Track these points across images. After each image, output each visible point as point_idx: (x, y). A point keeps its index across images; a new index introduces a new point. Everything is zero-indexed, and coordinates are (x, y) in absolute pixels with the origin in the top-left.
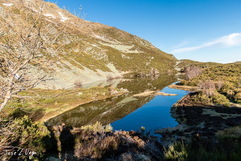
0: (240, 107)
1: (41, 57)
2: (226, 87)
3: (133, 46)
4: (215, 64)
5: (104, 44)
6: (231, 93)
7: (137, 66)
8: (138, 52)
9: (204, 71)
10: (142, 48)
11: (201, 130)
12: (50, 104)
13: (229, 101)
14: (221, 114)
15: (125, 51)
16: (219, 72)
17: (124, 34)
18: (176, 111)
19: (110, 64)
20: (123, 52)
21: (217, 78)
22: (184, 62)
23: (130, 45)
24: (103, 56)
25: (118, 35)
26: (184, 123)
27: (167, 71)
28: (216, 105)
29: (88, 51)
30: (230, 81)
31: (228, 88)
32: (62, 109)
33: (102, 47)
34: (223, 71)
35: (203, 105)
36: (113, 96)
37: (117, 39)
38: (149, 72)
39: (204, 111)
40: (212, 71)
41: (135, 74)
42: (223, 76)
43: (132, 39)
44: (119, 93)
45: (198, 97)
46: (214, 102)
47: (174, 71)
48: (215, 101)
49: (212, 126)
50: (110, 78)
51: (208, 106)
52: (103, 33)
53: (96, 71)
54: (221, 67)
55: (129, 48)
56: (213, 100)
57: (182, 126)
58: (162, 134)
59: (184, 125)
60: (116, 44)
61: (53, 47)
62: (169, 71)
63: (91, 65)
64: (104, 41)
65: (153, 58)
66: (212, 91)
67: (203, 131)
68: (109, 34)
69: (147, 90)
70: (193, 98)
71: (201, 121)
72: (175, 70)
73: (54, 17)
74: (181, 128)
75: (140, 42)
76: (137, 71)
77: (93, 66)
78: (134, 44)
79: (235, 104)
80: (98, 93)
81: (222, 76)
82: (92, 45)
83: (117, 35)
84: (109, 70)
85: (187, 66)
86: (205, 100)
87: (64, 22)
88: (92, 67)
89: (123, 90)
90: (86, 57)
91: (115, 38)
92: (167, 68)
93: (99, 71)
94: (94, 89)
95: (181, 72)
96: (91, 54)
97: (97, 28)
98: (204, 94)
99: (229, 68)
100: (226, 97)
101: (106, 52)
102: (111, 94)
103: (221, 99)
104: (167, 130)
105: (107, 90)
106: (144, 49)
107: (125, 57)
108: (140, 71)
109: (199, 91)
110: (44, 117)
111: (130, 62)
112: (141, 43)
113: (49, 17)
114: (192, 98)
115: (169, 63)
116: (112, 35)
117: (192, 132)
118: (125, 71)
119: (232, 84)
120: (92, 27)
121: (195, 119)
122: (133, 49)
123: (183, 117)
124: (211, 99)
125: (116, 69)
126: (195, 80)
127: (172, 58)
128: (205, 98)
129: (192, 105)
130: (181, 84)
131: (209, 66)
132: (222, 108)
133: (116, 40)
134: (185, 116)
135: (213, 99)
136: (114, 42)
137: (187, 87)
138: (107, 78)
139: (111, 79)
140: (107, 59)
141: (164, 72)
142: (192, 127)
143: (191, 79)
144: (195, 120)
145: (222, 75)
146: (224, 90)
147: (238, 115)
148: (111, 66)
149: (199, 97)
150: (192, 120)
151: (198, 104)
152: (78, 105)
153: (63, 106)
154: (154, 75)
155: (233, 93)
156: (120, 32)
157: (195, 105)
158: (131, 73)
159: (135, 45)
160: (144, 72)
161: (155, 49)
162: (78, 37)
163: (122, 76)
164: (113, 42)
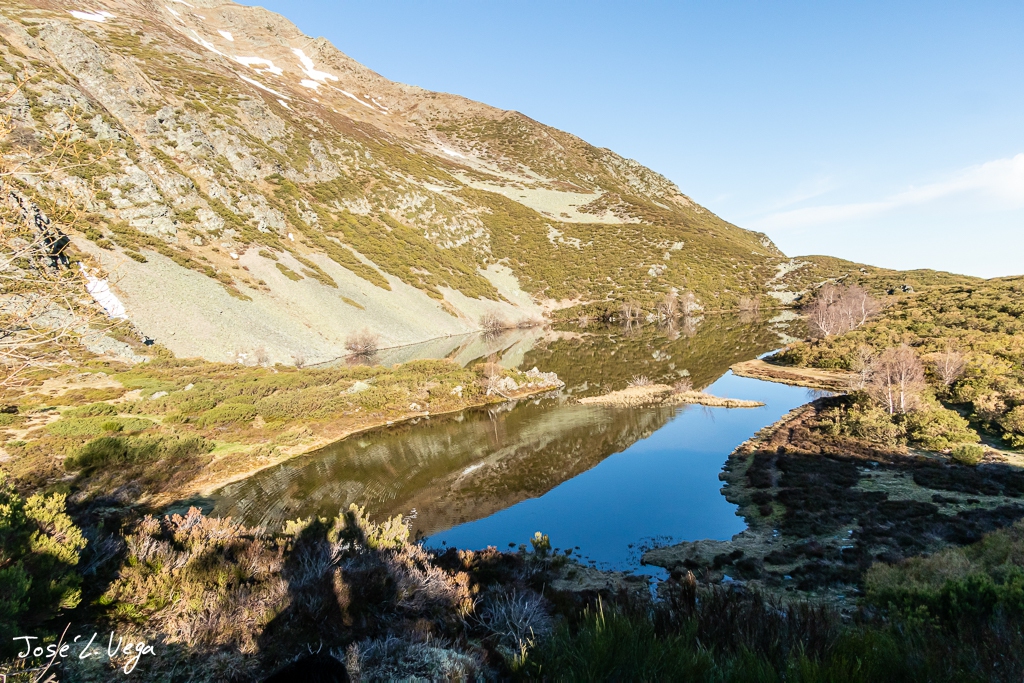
0: (1020, 468)
1: (217, 233)
2: (976, 378)
3: (598, 194)
4: (945, 277)
5: (477, 185)
6: (991, 406)
7: (609, 279)
8: (617, 221)
9: (893, 306)
10: (634, 205)
11: (837, 558)
12: (234, 424)
13: (979, 439)
14: (935, 492)
15: (564, 215)
16: (955, 314)
17: (561, 143)
18: (748, 474)
19: (497, 267)
20: (553, 219)
21: (941, 340)
22: (810, 269)
23: (584, 191)
24: (469, 233)
25: (536, 147)
26: (771, 525)
27: (735, 304)
28: (919, 454)
29: (409, 211)
30: (997, 353)
31: (985, 382)
32: (280, 447)
33: (467, 194)
34: (972, 308)
35: (865, 450)
36: (497, 400)
37: (533, 163)
38: (659, 303)
39: (864, 477)
40: (925, 309)
41: (602, 313)
42: (970, 329)
43: (595, 165)
44: (522, 390)
45: (849, 416)
46: (911, 442)
47: (768, 304)
48: (916, 435)
49: (885, 543)
50: (493, 325)
51: (886, 456)
52: (472, 139)
53: (438, 296)
54: (969, 291)
55: (581, 204)
56: (911, 435)
57: (759, 537)
58: (671, 568)
59: (770, 534)
60: (526, 185)
61: (264, 193)
62: (746, 302)
63: (417, 271)
64: (476, 171)
65: (678, 246)
66: (912, 395)
67: (846, 560)
68: (498, 142)
69: (641, 382)
70: (824, 422)
71: (843, 518)
72: (771, 299)
73: (277, 71)
74: (754, 546)
75: (627, 177)
76: (608, 300)
77: (426, 273)
78: (603, 187)
79: (1001, 452)
80: (433, 385)
81: (964, 332)
82: (427, 186)
83: (533, 146)
84: (491, 293)
85: (822, 284)
86: (875, 429)
87: (315, 88)
88: (422, 276)
89: (538, 379)
90: (399, 235)
91: (521, 161)
92: (735, 290)
93: (450, 294)
94: (420, 369)
95: (797, 307)
96: (420, 225)
97: (449, 118)
98: (877, 405)
99: (998, 299)
100: (967, 423)
101: (484, 216)
102: (489, 393)
103: (944, 429)
104: (694, 549)
105: (473, 375)
106: (642, 210)
107: (561, 240)
108: (623, 300)
109: (855, 392)
110: (204, 477)
111: (579, 261)
112: (632, 183)
113: (256, 66)
114: (821, 421)
115: (745, 269)
116: (512, 149)
117: (795, 566)
118: (558, 296)
119: (1003, 366)
120: (427, 112)
121: (818, 511)
122: (597, 207)
123: (770, 498)
124: (903, 429)
125: (523, 289)
126: (846, 346)
127: (761, 247)
128: (874, 423)
129: (818, 451)
130: (788, 360)
131: (919, 285)
132: (945, 468)
133: (526, 169)
134: (780, 493)
135: (911, 428)
136: (520, 174)
137: (809, 372)
138: (483, 323)
139: (497, 330)
140: (484, 246)
141: (723, 305)
142: (800, 541)
143: (831, 341)
144: (819, 514)
145: (967, 328)
146: (965, 392)
147: (1006, 501)
148: (500, 276)
149: (853, 419)
150: (807, 515)
151: (845, 447)
152: (346, 433)
153: (283, 434)
154: (681, 319)
155: (1002, 404)
156: (545, 135)
157: (828, 449)
158: (584, 306)
159: (605, 192)
160: (639, 303)
161: (690, 209)
162: (367, 155)
163: (545, 318)
164: (515, 177)
